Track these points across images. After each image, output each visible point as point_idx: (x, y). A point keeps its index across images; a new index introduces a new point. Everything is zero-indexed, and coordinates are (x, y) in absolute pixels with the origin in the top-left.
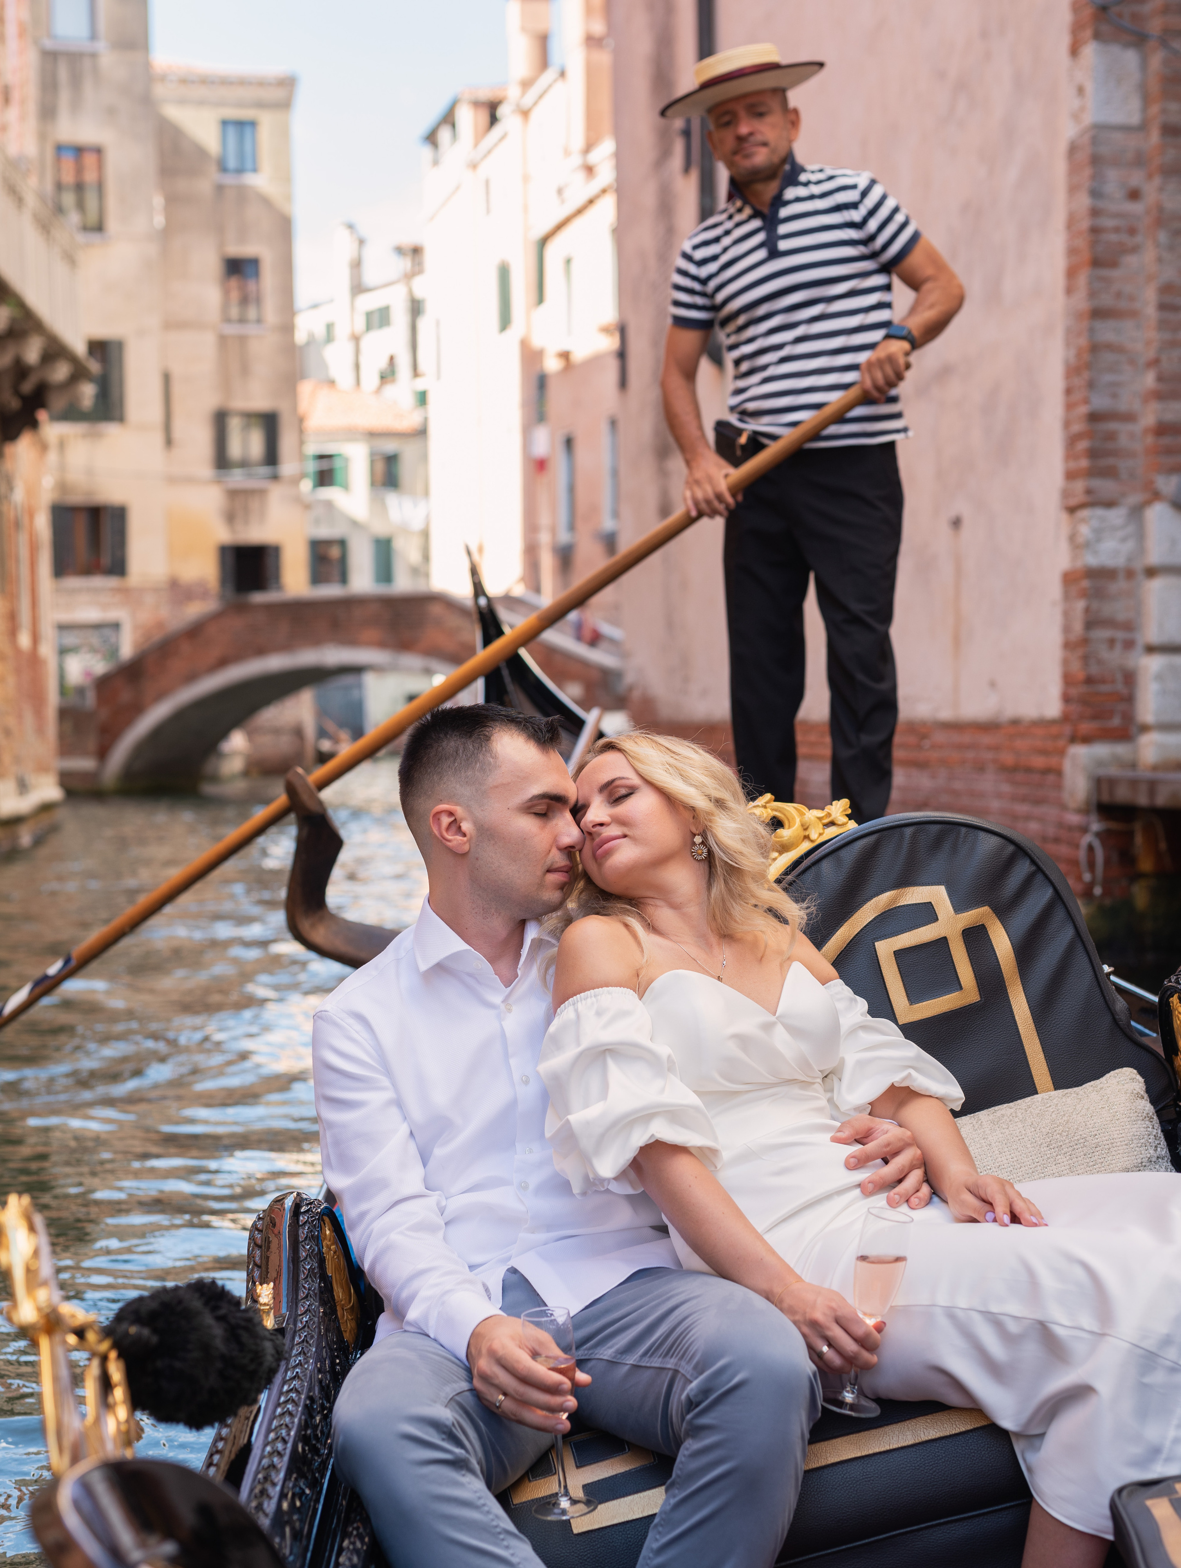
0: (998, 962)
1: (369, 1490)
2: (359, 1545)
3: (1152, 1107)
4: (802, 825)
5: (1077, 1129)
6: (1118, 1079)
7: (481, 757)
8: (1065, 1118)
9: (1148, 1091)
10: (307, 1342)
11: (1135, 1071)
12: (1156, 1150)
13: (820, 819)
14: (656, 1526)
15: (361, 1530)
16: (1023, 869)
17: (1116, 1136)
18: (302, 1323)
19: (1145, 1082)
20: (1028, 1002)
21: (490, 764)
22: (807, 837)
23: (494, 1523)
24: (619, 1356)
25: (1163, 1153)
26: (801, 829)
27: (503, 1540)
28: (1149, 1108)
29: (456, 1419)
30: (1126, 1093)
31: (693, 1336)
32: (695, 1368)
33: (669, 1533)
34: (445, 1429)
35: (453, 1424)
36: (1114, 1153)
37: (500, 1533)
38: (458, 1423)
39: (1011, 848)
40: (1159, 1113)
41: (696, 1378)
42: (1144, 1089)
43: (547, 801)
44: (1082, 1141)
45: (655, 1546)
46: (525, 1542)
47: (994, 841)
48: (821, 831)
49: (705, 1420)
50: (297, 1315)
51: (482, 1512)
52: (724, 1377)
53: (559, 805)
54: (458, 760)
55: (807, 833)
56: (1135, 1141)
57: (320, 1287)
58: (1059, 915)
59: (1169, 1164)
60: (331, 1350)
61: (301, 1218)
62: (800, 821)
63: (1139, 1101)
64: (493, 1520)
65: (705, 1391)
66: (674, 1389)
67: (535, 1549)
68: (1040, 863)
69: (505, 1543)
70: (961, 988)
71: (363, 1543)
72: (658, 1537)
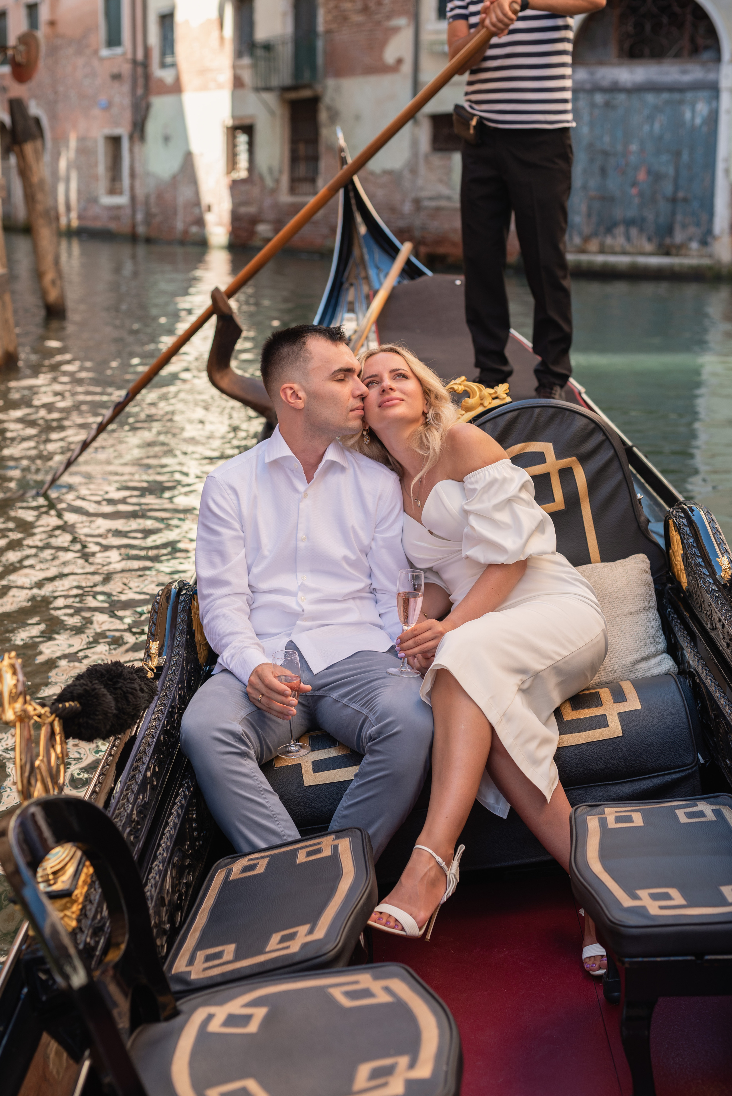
0: (577, 488)
1: (197, 763)
2: (186, 792)
3: (652, 578)
4: (480, 397)
5: (608, 587)
6: (635, 561)
7: (302, 354)
8: (602, 580)
9: (651, 568)
10: (175, 674)
11: (646, 556)
12: (649, 603)
13: (490, 394)
14: (346, 794)
15: (190, 783)
16: (598, 437)
17: (628, 594)
18: (173, 661)
19: (650, 563)
20: (592, 512)
21: (308, 357)
22: (482, 404)
23: (259, 786)
24: (340, 698)
25: (653, 605)
26: (479, 399)
27: (263, 794)
28: (650, 578)
29: (244, 731)
30: (638, 569)
31: (378, 701)
32: (376, 719)
33: (352, 800)
34: (238, 737)
35: (242, 734)
36: (625, 603)
37: (261, 791)
38: (245, 733)
39: (593, 425)
40: (655, 581)
41: (376, 725)
42: (649, 567)
43: (343, 372)
44: (609, 594)
45: (345, 805)
46: (275, 795)
47: (585, 420)
48: (490, 402)
49: (376, 748)
50: (171, 657)
51: (253, 780)
52: (389, 728)
53: (350, 373)
54: (290, 358)
55: (482, 402)
56: (638, 598)
57: (186, 640)
58: (615, 465)
59: (656, 611)
60: (189, 674)
61: (181, 599)
62: (479, 395)
63: (645, 574)
64: (258, 784)
65: (379, 733)
66: (365, 726)
67: (281, 799)
68: (608, 435)
69: (264, 796)
70: (554, 501)
71: (189, 791)
72: (347, 800)
